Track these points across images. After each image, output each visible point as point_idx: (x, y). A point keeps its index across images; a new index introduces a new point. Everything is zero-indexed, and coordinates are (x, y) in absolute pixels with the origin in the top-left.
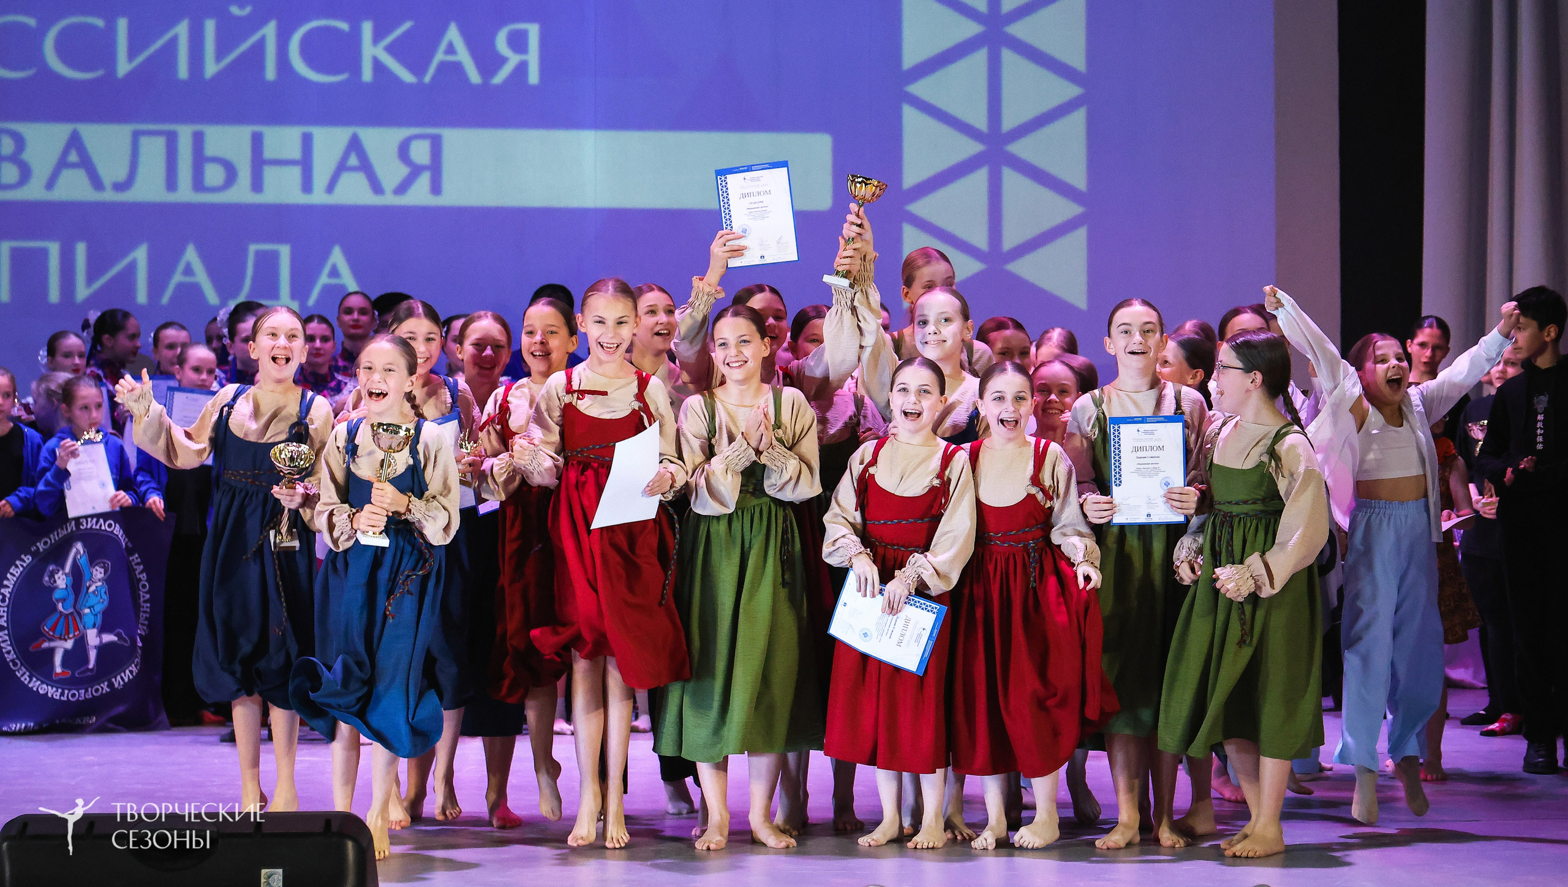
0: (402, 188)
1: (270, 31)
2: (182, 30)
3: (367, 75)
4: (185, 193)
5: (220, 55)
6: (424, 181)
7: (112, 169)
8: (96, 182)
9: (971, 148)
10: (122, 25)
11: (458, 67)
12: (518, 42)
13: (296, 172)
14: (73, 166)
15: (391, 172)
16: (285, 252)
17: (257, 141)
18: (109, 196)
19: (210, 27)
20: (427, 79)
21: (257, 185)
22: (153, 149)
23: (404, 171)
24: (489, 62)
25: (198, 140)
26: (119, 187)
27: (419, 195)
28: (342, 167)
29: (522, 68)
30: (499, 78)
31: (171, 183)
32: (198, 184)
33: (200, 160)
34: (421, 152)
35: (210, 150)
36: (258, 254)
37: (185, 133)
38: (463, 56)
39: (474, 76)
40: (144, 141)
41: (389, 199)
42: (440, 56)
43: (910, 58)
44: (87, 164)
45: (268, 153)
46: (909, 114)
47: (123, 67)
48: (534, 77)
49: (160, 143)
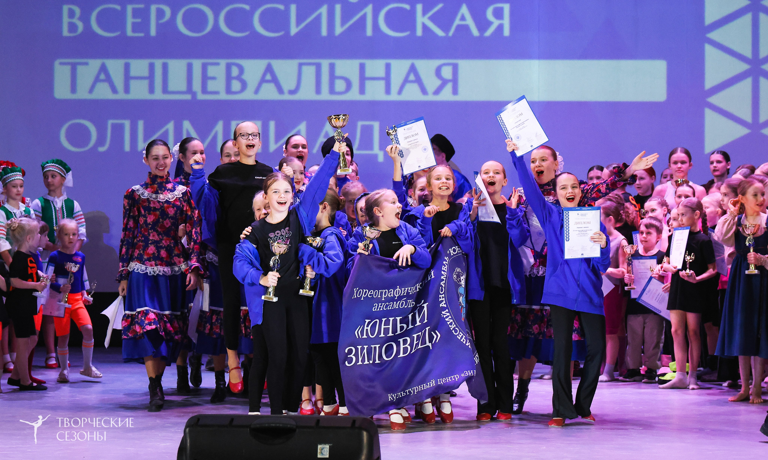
0: (437, 92)
1: (369, 10)
2: (324, 10)
3: (419, 32)
4: (325, 96)
5: (343, 23)
6: (449, 87)
7: (288, 84)
8: (280, 90)
9: (744, 67)
10: (293, 8)
11: (466, 28)
12: (498, 14)
13: (382, 83)
14: (268, 81)
15: (432, 83)
16: (376, 125)
17: (362, 67)
18: (286, 97)
19: (338, 8)
20: (451, 34)
21: (362, 91)
22: (309, 72)
23: (438, 82)
24: (483, 25)
25: (332, 67)
26: (291, 92)
27: (446, 95)
28: (406, 81)
29: (500, 28)
30: (489, 33)
31: (318, 91)
32: (332, 91)
33: (333, 77)
34: (447, 72)
35: (338, 73)
36: (363, 127)
37: (325, 64)
38: (470, 22)
39: (475, 32)
40: (305, 68)
41: (430, 97)
42: (457, 22)
43: (709, 19)
44: (275, 80)
45: (368, 74)
46: (708, 48)
47: (294, 30)
48: (507, 32)
49: (313, 69)
